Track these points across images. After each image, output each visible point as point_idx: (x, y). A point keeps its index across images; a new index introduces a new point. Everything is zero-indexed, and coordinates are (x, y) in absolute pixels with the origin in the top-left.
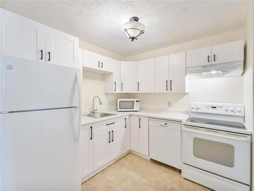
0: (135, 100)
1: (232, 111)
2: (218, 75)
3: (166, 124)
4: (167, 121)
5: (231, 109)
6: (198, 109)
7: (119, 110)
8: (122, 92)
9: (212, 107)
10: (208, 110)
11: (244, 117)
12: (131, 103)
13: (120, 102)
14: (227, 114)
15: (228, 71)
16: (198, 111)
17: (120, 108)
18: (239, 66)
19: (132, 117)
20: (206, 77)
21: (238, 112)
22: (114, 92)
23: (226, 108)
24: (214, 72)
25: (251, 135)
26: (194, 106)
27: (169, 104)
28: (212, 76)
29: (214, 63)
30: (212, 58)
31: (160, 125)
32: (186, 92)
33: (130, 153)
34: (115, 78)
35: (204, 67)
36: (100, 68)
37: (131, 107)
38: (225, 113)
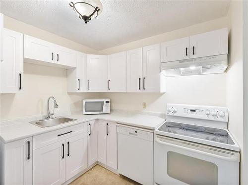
0: (104, 100)
1: (214, 116)
2: (197, 72)
3: (136, 132)
4: (138, 129)
5: (213, 113)
6: (175, 112)
7: (85, 113)
8: (88, 91)
9: (191, 111)
10: (186, 114)
11: (228, 123)
12: (100, 104)
13: (86, 103)
14: (208, 118)
15: (209, 66)
16: (176, 114)
17: (86, 111)
18: (222, 60)
19: (99, 123)
20: (185, 74)
21: (221, 116)
22: (78, 91)
23: (207, 112)
24: (193, 68)
25: (240, 152)
26: (170, 109)
27: (144, 105)
28: (191, 73)
29: (192, 57)
30: (190, 51)
31: (130, 133)
32: (162, 92)
33: (97, 164)
34: (79, 74)
35: (181, 61)
36: (55, 61)
37: (100, 109)
38: (206, 118)
